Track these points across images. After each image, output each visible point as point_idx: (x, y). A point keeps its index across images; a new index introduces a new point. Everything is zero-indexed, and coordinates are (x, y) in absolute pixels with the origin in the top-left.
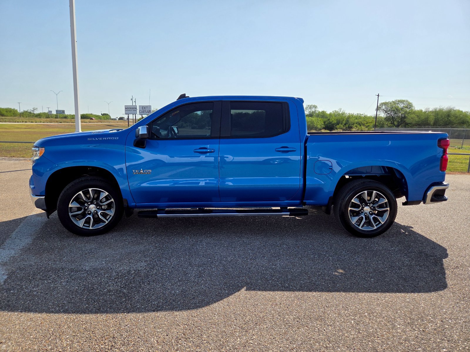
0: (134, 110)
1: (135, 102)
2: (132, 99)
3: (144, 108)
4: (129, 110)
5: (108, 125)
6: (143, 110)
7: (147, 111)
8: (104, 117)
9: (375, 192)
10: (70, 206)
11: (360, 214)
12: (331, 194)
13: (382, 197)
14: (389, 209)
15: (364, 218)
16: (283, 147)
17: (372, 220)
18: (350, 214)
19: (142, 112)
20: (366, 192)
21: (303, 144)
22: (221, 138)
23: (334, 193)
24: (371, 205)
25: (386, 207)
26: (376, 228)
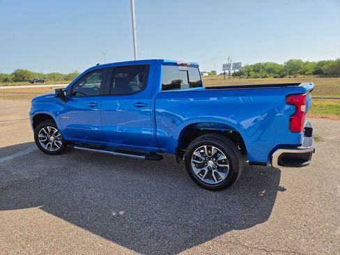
0: (229, 67)
1: (231, 60)
2: (228, 59)
4: (225, 68)
5: (212, 79)
6: (235, 66)
7: (238, 67)
9: (213, 147)
10: (39, 136)
11: (204, 166)
12: (176, 145)
13: (220, 153)
14: (228, 166)
15: (207, 171)
16: (139, 103)
17: (213, 175)
18: (193, 165)
19: (234, 68)
20: (205, 146)
21: (152, 100)
22: (103, 95)
23: (179, 145)
24: (214, 159)
25: (226, 164)
26: (217, 182)
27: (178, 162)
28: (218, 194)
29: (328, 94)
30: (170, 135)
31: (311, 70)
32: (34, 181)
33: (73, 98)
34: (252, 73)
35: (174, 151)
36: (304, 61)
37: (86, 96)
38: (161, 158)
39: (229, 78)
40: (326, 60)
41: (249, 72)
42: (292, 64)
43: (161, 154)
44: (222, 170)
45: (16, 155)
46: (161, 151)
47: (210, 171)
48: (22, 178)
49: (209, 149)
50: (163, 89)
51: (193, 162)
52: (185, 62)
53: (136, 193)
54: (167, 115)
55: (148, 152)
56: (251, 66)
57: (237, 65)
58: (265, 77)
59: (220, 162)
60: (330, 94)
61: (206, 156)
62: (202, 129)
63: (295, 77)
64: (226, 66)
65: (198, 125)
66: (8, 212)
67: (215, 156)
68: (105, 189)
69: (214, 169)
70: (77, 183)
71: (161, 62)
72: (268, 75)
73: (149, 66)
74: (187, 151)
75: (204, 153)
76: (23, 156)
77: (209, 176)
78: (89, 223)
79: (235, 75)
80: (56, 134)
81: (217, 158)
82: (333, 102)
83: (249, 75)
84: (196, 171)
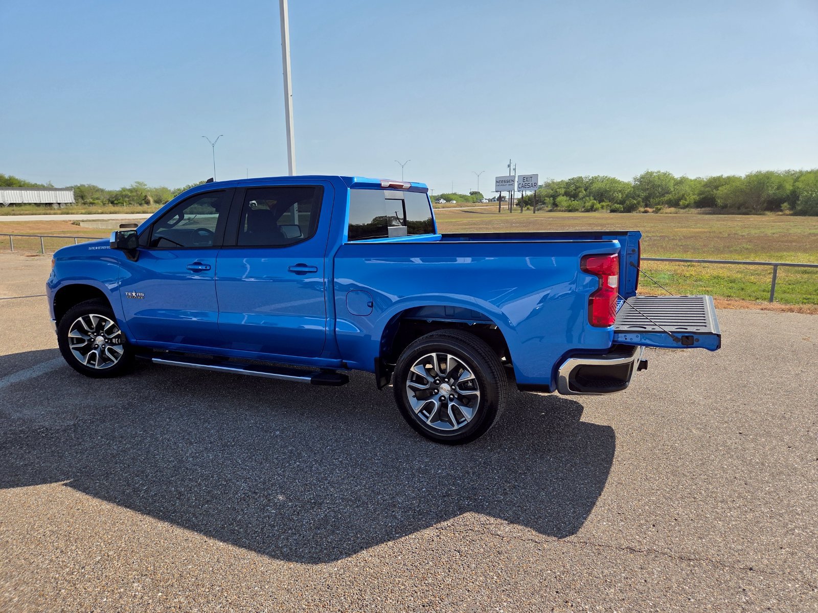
0: (510, 185)
1: (515, 169)
2: (509, 166)
3: (525, 179)
4: (502, 185)
5: (471, 211)
6: (524, 183)
7: (530, 185)
8: (473, 198)
9: (449, 356)
10: (70, 335)
11: (431, 396)
12: (375, 352)
13: (464, 368)
14: (478, 393)
15: (437, 404)
16: (299, 265)
17: (450, 411)
18: (410, 394)
19: (522, 187)
20: (434, 355)
21: (328, 260)
22: (222, 247)
23: (381, 352)
24: (452, 381)
25: (474, 389)
26: (456, 427)
27: (380, 387)
28: (459, 450)
29: (718, 251)
30: (365, 332)
31: (693, 198)
32: (65, 431)
33: (153, 253)
34: (563, 200)
35: (372, 365)
36: (677, 175)
37: (182, 248)
38: (345, 380)
39: (511, 210)
40: (725, 175)
41: (554, 197)
42: (650, 182)
43: (345, 372)
44: (467, 401)
45: (13, 379)
46: (345, 366)
47: (444, 405)
48: (36, 426)
49: (442, 360)
50: (350, 238)
51: (410, 387)
52: (397, 181)
53: (291, 452)
54: (358, 289)
55: (318, 370)
56: (559, 184)
57: (527, 181)
58: (592, 209)
59: (463, 386)
60: (722, 252)
61: (437, 375)
62: (430, 320)
63: (657, 211)
64: (502, 183)
65: (423, 313)
66: (17, 490)
67: (455, 373)
68: (225, 445)
69: (451, 400)
70: (162, 434)
71: (347, 182)
72: (598, 206)
73: (321, 189)
74: (398, 365)
75: (433, 368)
76: (30, 380)
77: (441, 415)
78: (196, 507)
79: (524, 203)
80: (110, 330)
81: (456, 379)
82: (723, 271)
83: (555, 205)
84: (417, 406)
